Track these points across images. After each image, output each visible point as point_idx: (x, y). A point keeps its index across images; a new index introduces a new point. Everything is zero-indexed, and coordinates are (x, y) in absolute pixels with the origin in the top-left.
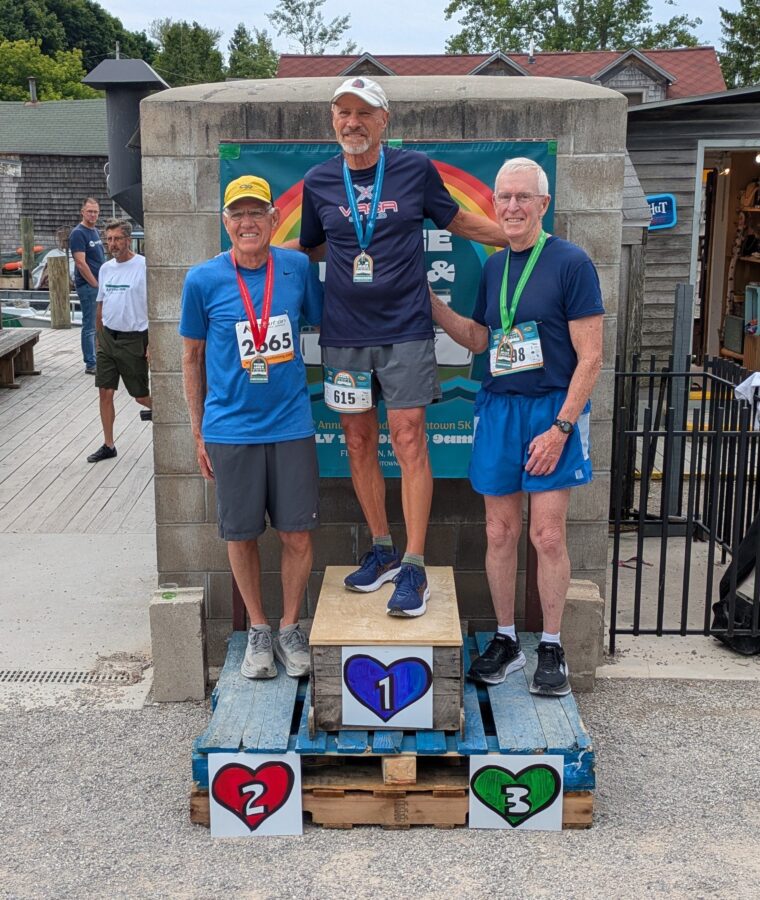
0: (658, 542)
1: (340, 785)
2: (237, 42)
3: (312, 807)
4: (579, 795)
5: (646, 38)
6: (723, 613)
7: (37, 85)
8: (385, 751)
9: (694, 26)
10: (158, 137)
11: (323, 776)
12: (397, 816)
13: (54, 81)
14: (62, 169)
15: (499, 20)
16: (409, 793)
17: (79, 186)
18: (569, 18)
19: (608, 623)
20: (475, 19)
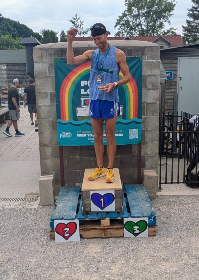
0: (171, 159)
1: (89, 227)
2: (62, 34)
3: (82, 233)
4: (152, 227)
5: (164, 33)
6: (188, 177)
7: (11, 46)
8: (101, 218)
9: (175, 30)
10: (38, 57)
11: (85, 225)
12: (105, 235)
13: (15, 45)
14: (17, 67)
15: (128, 28)
16: (108, 229)
17: (22, 71)
18: (145, 28)
19: (159, 181)
20: (121, 28)
